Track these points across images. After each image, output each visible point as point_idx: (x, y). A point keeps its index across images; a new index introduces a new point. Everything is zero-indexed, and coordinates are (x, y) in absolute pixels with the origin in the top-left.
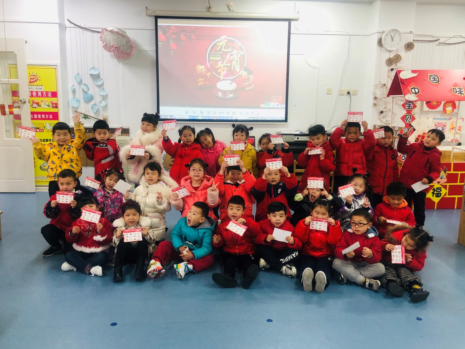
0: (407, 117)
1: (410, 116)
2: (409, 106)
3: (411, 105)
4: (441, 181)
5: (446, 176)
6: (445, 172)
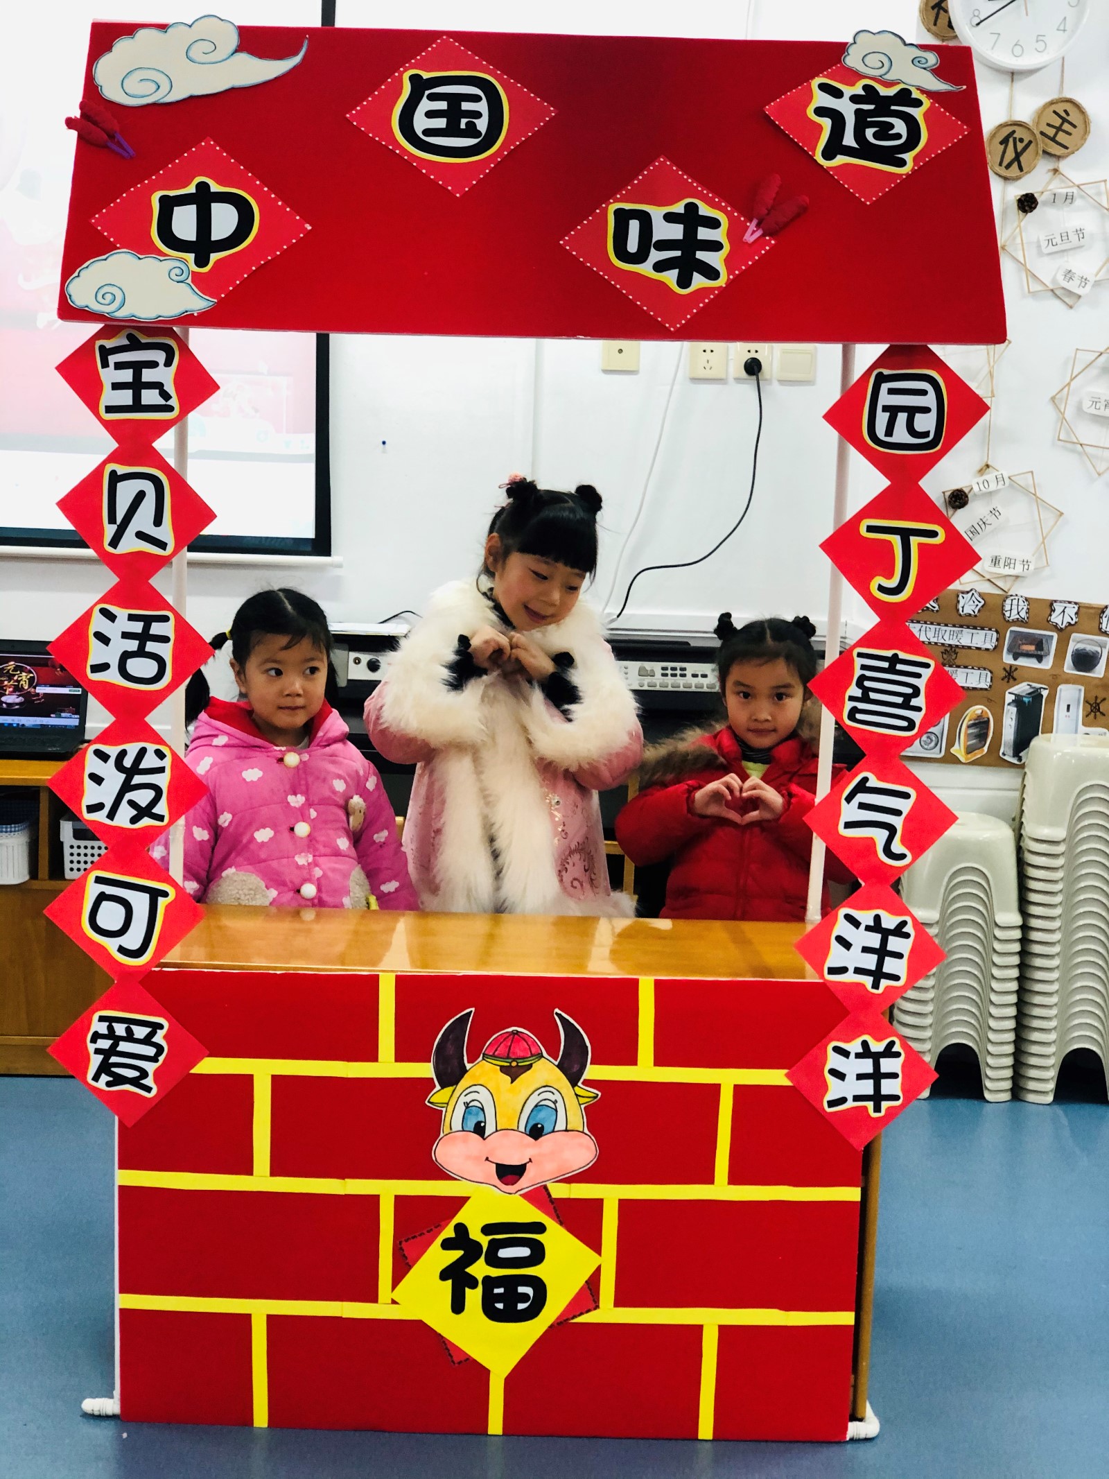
0: (126, 492)
1: (148, 487)
2: (137, 375)
3: (153, 364)
4: (528, 1162)
5: (580, 1105)
6: (572, 1071)
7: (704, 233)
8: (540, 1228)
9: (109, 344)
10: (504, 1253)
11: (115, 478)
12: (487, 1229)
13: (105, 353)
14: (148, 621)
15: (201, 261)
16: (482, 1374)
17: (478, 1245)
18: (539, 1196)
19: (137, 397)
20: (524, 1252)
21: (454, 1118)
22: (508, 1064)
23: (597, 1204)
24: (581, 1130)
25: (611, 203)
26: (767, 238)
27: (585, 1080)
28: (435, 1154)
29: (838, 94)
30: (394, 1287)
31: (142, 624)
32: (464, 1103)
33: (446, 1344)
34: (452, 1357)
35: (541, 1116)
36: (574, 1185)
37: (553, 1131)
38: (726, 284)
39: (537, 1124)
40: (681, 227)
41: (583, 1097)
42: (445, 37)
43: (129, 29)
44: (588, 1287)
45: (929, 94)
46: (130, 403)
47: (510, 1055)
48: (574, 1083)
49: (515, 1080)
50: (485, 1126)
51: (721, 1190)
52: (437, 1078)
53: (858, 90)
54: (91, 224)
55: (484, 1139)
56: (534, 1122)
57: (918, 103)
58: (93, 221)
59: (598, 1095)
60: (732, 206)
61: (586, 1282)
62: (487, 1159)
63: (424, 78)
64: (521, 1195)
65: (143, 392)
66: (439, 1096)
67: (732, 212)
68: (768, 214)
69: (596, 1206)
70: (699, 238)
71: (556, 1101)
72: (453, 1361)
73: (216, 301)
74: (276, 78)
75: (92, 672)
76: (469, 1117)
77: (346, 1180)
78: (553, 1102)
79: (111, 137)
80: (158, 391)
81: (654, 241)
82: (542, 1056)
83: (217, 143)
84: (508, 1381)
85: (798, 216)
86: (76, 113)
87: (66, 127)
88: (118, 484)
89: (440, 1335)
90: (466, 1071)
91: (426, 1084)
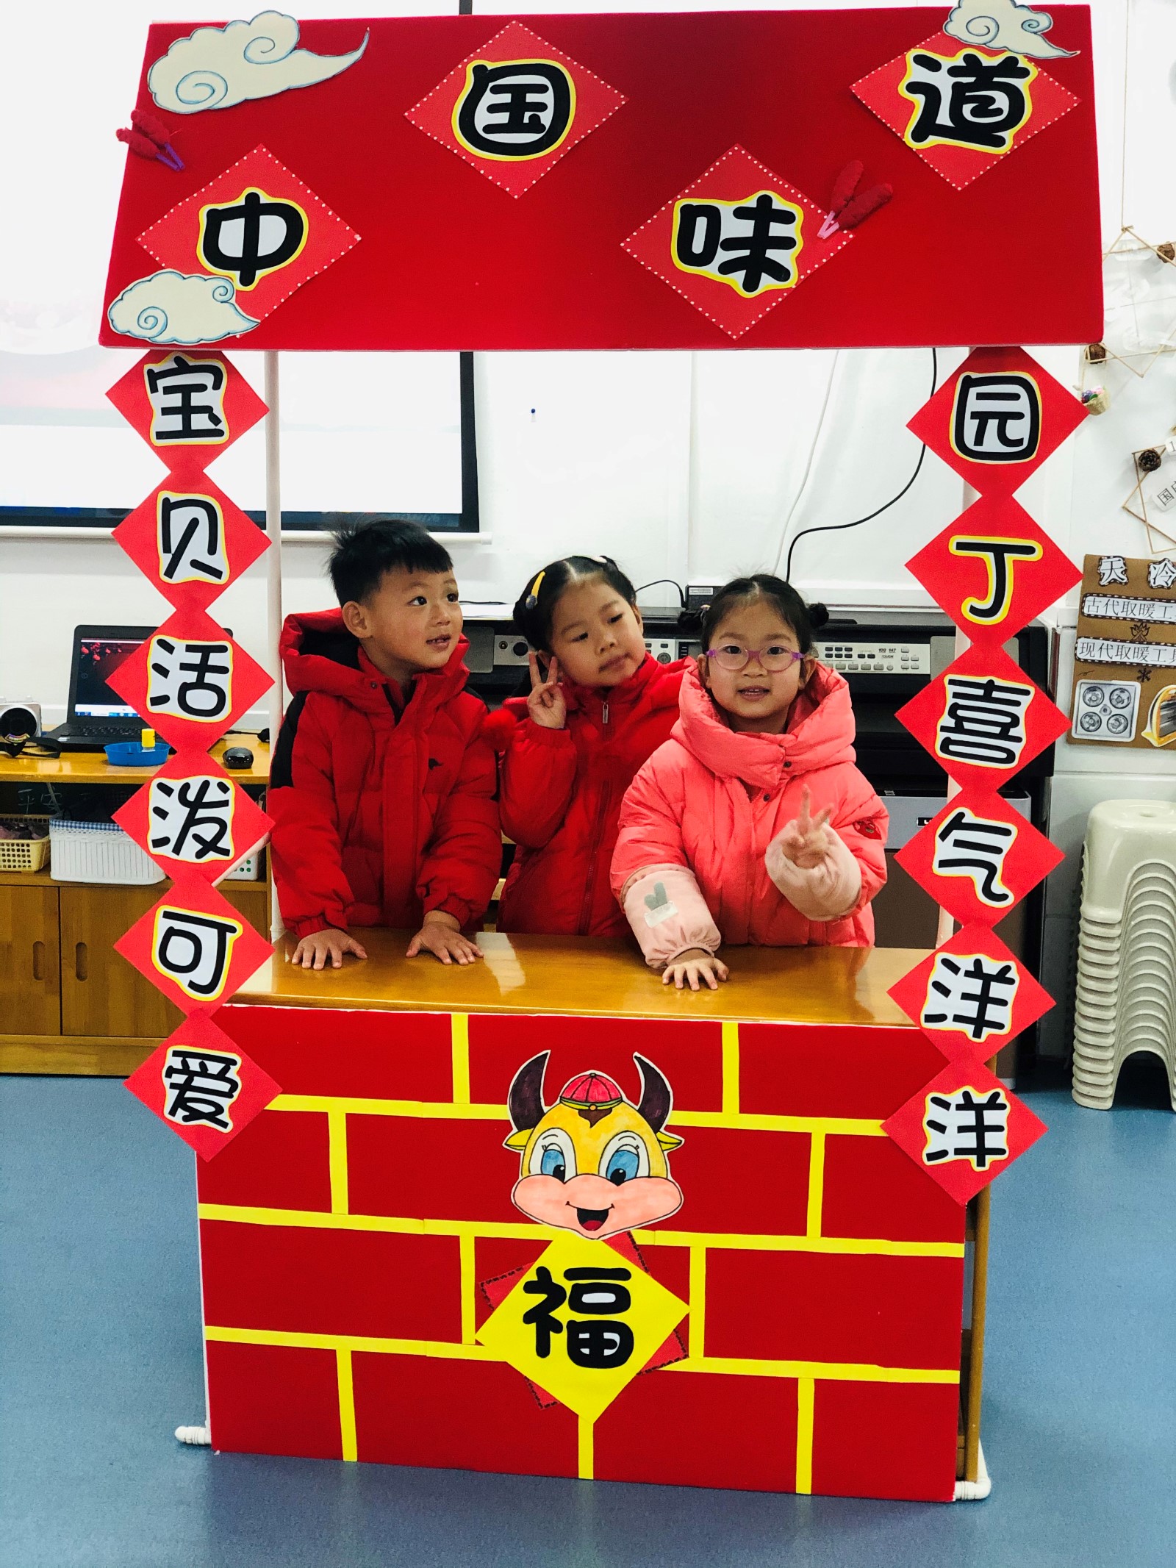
0: (180, 519)
2: (186, 399)
3: (202, 388)
4: (610, 1208)
5: (663, 1151)
6: (654, 1116)
7: (776, 229)
8: (625, 1274)
9: (157, 368)
10: (588, 1298)
11: (169, 506)
12: (570, 1274)
13: (154, 377)
14: (206, 651)
15: (246, 280)
16: (571, 1419)
17: (562, 1290)
18: (623, 1242)
19: (187, 422)
20: (609, 1298)
21: (532, 1162)
22: (587, 1108)
23: (684, 1252)
24: (665, 1177)
25: (680, 199)
26: (845, 232)
27: (667, 1126)
28: (514, 1196)
29: (935, 66)
30: (477, 1329)
31: (199, 655)
32: (543, 1146)
33: (532, 1387)
34: (539, 1400)
35: (622, 1162)
36: (658, 1232)
37: (636, 1177)
38: (796, 285)
39: (619, 1169)
40: (752, 223)
41: (666, 1143)
42: (514, 22)
43: (185, 30)
44: (677, 1336)
45: (1038, 62)
46: (180, 428)
47: (590, 1099)
48: (656, 1129)
49: (595, 1124)
50: (564, 1170)
51: (814, 1241)
52: (513, 1119)
53: (958, 60)
54: (137, 243)
55: (565, 1183)
56: (615, 1168)
57: (1024, 73)
58: (140, 239)
59: (681, 1141)
60: (809, 197)
61: (674, 1330)
62: (568, 1203)
63: (489, 68)
64: (604, 1241)
65: (193, 416)
66: (516, 1139)
67: (808, 205)
68: (846, 206)
69: (683, 1254)
70: (771, 234)
71: (637, 1146)
72: (540, 1404)
73: (259, 321)
74: (334, 76)
75: (152, 705)
76: (549, 1160)
77: (425, 1220)
78: (635, 1148)
79: (161, 147)
80: (207, 415)
81: (721, 240)
82: (622, 1101)
83: (270, 150)
84: (598, 1425)
85: (880, 206)
86: (128, 124)
87: (117, 139)
88: (172, 512)
89: (526, 1377)
90: (545, 1114)
91: (503, 1127)
